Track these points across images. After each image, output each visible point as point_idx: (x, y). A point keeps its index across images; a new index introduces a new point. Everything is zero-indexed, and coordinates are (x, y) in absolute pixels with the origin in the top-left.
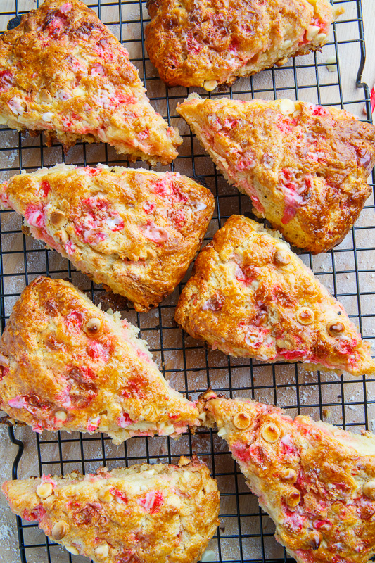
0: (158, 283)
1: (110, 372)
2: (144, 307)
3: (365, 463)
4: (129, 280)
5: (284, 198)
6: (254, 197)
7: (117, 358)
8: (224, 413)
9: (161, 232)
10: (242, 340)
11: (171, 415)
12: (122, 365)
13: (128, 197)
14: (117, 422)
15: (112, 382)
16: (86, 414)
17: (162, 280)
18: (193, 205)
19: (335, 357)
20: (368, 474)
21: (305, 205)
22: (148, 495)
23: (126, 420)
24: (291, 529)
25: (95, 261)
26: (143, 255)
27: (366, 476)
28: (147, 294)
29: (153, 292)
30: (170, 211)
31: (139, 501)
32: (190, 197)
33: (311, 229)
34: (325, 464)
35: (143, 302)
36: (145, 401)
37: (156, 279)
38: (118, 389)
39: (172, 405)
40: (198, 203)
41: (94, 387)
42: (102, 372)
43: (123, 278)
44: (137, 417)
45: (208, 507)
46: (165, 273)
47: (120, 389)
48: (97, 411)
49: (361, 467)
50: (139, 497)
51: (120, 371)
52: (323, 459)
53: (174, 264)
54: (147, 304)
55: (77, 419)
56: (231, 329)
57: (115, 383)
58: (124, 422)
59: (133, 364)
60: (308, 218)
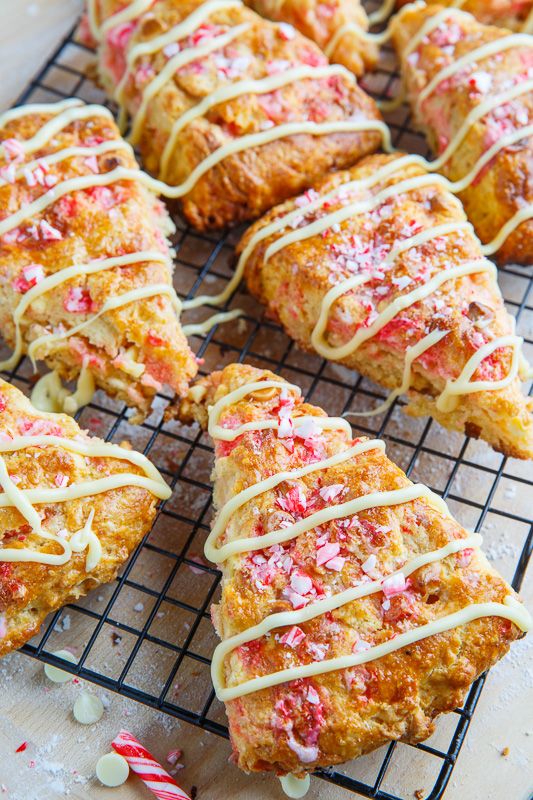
0: (242, 170)
1: (102, 222)
2: (201, 213)
3: (432, 516)
4: (202, 141)
5: (486, 134)
6: (444, 136)
7: (123, 211)
8: (237, 374)
9: (284, 110)
10: (325, 275)
11: (153, 333)
12: (125, 223)
13: (264, 46)
14: (66, 294)
15: (97, 235)
16: (30, 258)
17: (250, 169)
18: (348, 109)
19: (461, 349)
20: (430, 539)
21: (513, 153)
22: (42, 422)
23: (81, 301)
24: (249, 577)
25: (170, 97)
26: (242, 122)
27: (426, 542)
28: (217, 184)
29: (226, 180)
30: (312, 96)
31: (21, 423)
32: (350, 98)
33: (507, 191)
34: (364, 486)
35: (203, 200)
36: (128, 281)
37: (242, 160)
38: (98, 249)
39: (164, 322)
40: (357, 110)
41: (64, 229)
42: (90, 214)
43: (195, 134)
44: (101, 293)
45: (125, 501)
46: (260, 162)
47: (102, 251)
48: (47, 264)
49: (424, 521)
50: (24, 415)
51: (116, 228)
52: (364, 477)
53: (279, 157)
54: (207, 209)
55: (10, 257)
56: (315, 256)
57: (99, 239)
58: (76, 301)
59: (141, 232)
60: (508, 171)
